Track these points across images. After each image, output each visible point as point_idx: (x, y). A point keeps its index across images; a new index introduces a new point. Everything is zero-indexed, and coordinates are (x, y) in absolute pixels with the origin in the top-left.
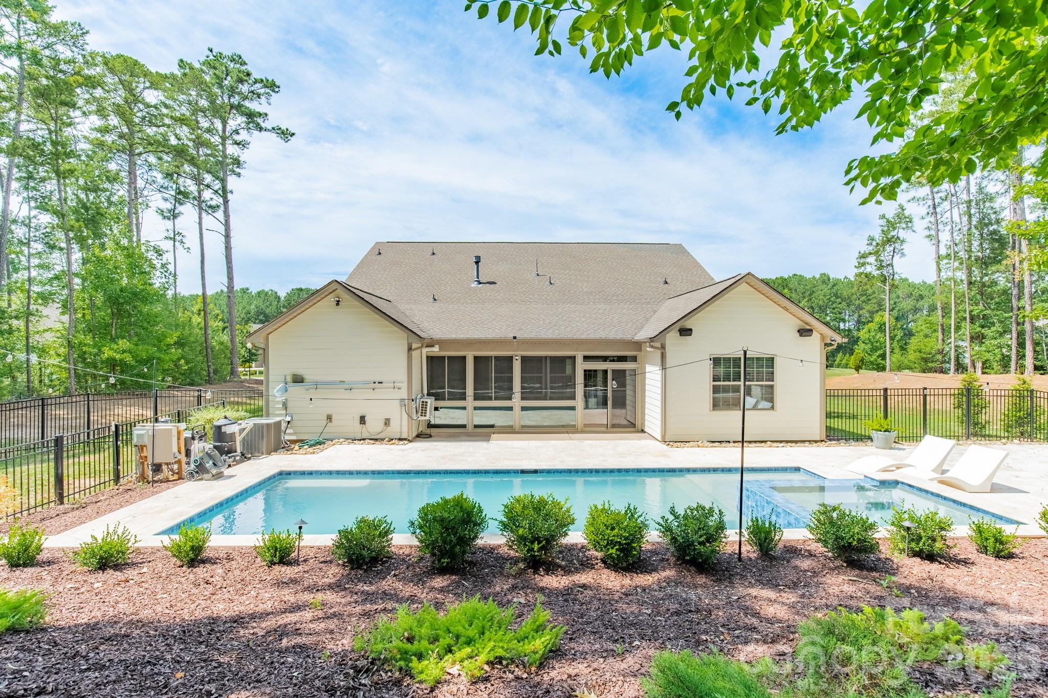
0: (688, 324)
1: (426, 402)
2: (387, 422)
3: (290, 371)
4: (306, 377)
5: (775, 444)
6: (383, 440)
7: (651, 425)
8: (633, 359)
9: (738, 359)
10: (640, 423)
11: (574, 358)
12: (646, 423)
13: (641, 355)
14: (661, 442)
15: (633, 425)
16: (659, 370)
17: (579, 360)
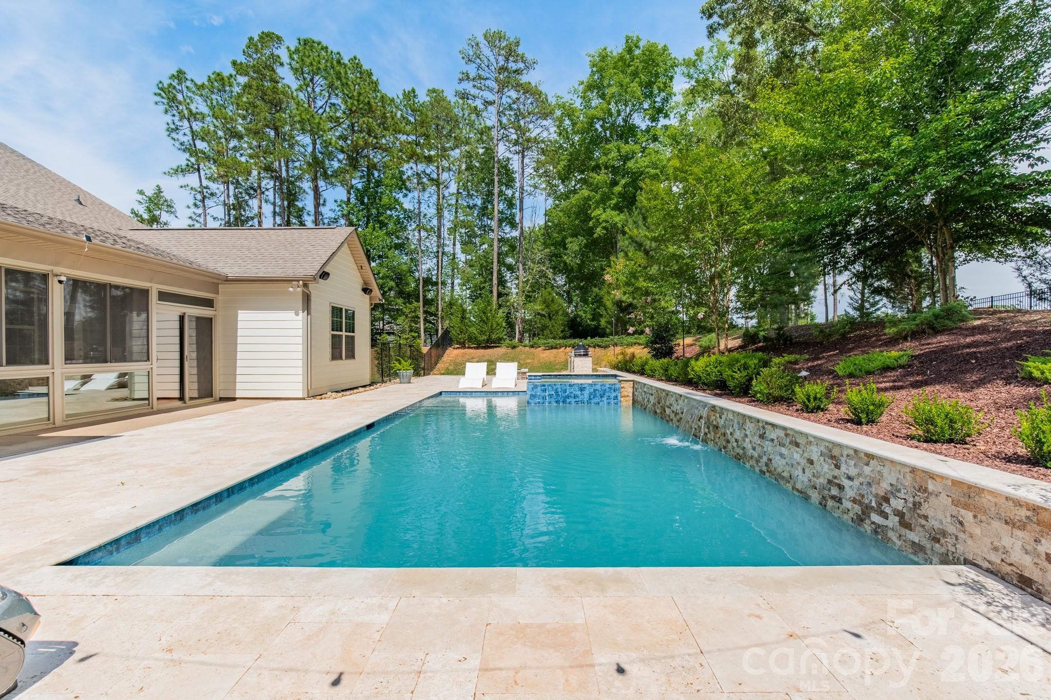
0: (326, 270)
7: (258, 386)
8: (209, 303)
9: (341, 309)
10: (219, 389)
11: (145, 293)
12: (238, 386)
13: (219, 300)
14: (304, 399)
15: (206, 393)
16: (297, 314)
17: (154, 297)
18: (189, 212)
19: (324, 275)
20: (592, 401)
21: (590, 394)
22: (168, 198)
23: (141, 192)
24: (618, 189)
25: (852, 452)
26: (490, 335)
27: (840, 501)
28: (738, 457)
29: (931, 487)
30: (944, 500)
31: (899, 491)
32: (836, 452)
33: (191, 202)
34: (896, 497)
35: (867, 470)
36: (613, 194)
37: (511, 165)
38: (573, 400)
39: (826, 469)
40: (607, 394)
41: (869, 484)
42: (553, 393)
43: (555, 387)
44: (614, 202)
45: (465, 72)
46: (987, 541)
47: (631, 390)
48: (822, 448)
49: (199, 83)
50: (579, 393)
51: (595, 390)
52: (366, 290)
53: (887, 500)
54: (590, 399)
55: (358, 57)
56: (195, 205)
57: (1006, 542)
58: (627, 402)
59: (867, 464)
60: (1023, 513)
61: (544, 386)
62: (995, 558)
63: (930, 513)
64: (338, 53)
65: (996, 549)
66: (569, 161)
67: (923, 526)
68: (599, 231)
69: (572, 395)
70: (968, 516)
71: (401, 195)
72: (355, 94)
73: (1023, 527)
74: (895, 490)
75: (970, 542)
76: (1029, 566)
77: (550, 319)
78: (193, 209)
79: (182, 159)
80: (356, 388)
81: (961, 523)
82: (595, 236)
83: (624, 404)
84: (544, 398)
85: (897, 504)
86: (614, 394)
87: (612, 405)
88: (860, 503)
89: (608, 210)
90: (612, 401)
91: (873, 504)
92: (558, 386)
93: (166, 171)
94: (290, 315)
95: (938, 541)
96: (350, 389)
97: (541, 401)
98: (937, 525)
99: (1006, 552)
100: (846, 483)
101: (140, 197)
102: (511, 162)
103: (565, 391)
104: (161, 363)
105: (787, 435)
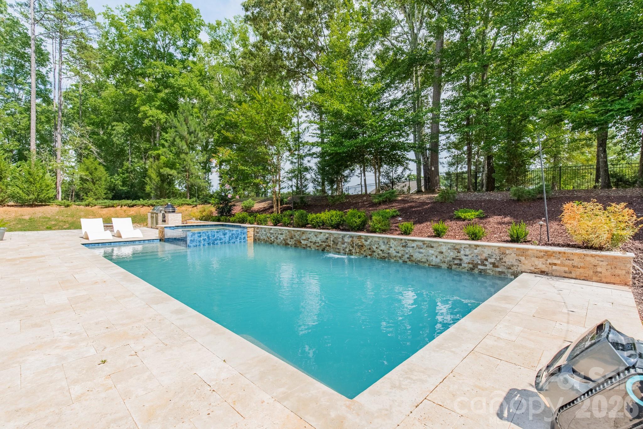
20: (231, 241)
21: (230, 237)
24: (162, 95)
25: (468, 246)
26: (38, 195)
27: (460, 265)
28: (383, 259)
29: (507, 252)
30: (513, 255)
31: (493, 256)
32: (457, 247)
34: (490, 258)
35: (476, 251)
36: (157, 98)
37: (45, 46)
38: (219, 242)
39: (453, 254)
40: (239, 236)
41: (477, 256)
42: (206, 237)
43: (207, 234)
44: (158, 103)
46: (530, 264)
47: (253, 233)
48: (449, 247)
50: (223, 236)
51: (232, 234)
53: (486, 260)
54: (230, 240)
57: (537, 263)
58: (251, 240)
59: (476, 249)
60: (542, 254)
61: (200, 233)
62: (533, 268)
63: (507, 260)
65: (533, 266)
66: (116, 62)
67: (504, 265)
68: (146, 122)
69: (219, 238)
70: (522, 259)
73: (542, 257)
74: (490, 256)
75: (523, 266)
76: (544, 268)
77: (94, 184)
81: (520, 261)
82: (144, 125)
83: (249, 241)
84: (200, 241)
85: (492, 260)
86: (243, 236)
87: (242, 243)
88: (472, 263)
89: (153, 108)
90: (242, 241)
91: (479, 262)
92: (210, 233)
95: (510, 268)
97: (198, 244)
98: (510, 264)
99: (536, 266)
100: (464, 258)
102: (44, 44)
103: (214, 236)
105: (424, 244)
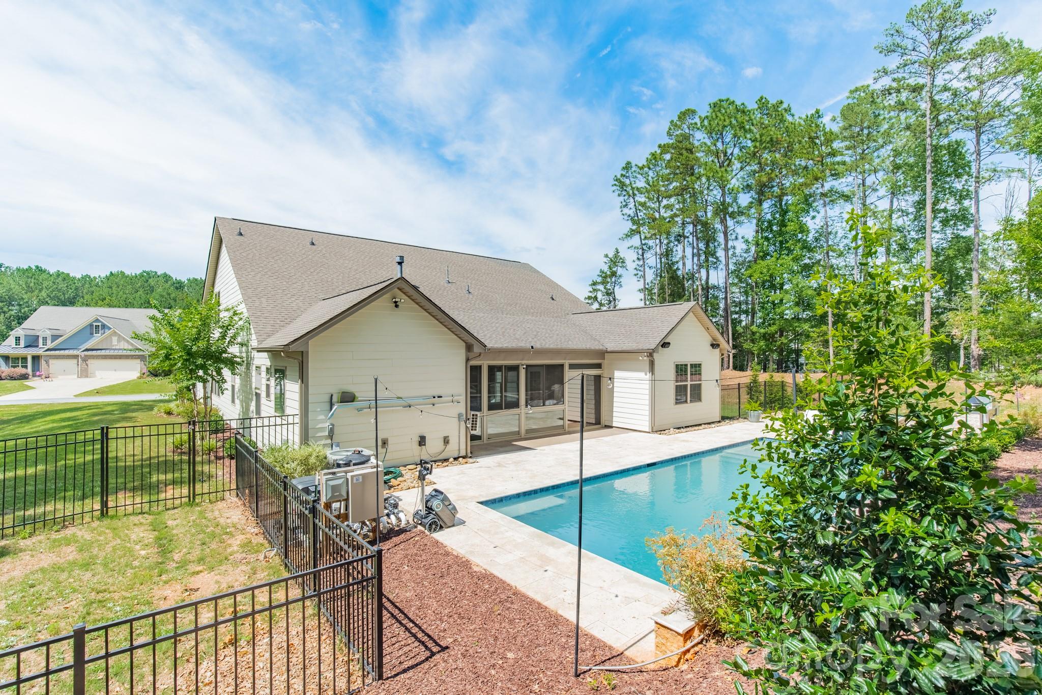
0: (667, 341)
1: (477, 415)
2: (446, 441)
3: (336, 387)
4: (357, 395)
5: (695, 428)
6: (446, 460)
7: (626, 421)
8: (599, 366)
9: (686, 365)
10: (604, 420)
11: (562, 366)
12: (614, 419)
13: (605, 363)
14: (649, 433)
15: (598, 422)
16: (646, 375)
17: (566, 367)
18: (634, 265)
19: (665, 345)
22: (622, 257)
23: (606, 256)
33: (635, 258)
45: (880, 68)
49: (640, 165)
52: (714, 345)
55: (764, 96)
56: (638, 259)
64: (743, 104)
71: (808, 219)
72: (758, 136)
78: (637, 262)
79: (629, 225)
80: (700, 425)
93: (620, 237)
94: (641, 375)
96: (696, 425)
101: (605, 260)
104: (571, 404)
